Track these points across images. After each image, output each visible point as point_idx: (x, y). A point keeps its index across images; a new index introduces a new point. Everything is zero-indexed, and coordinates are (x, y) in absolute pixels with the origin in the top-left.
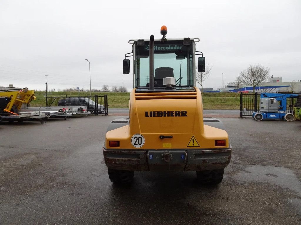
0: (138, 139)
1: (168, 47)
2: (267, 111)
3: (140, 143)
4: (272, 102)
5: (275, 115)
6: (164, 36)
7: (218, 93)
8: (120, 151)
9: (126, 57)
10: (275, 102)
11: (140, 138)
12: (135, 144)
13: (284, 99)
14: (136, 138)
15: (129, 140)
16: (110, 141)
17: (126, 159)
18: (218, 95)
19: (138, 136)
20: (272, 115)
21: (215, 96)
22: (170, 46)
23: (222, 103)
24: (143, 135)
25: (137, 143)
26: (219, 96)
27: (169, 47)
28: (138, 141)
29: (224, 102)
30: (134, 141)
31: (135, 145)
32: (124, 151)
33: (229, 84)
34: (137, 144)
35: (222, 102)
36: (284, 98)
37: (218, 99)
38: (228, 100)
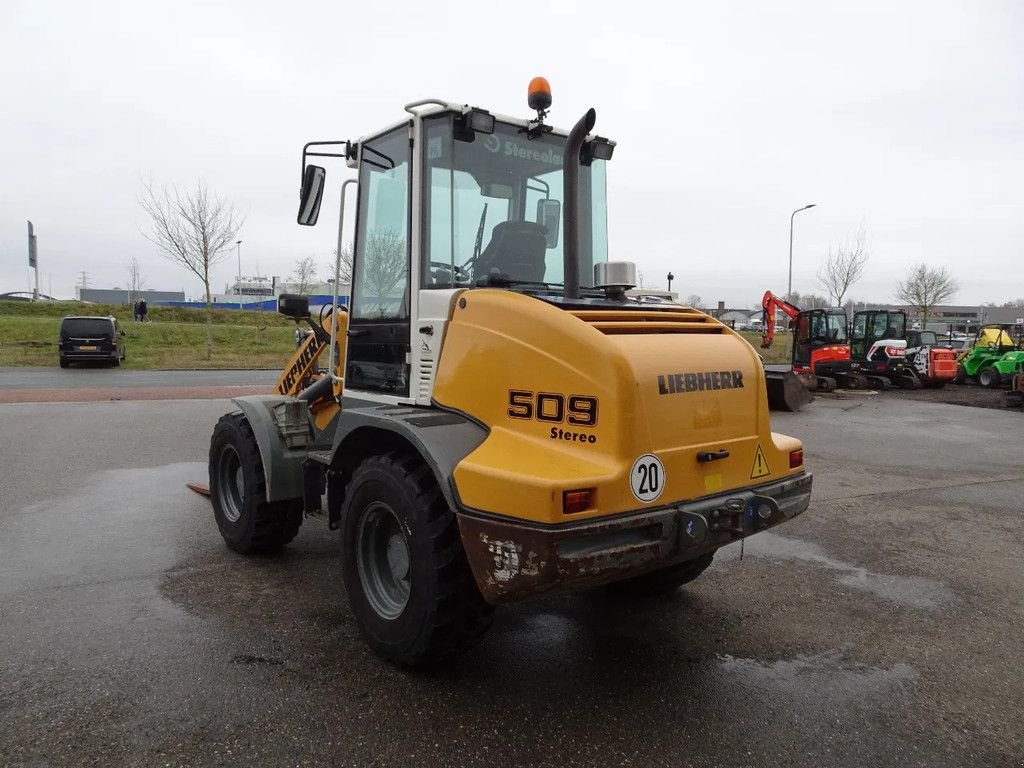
0: (648, 471)
1: (545, 154)
3: (654, 486)
6: (542, 115)
7: (230, 310)
8: (608, 523)
9: (307, 157)
11: (653, 469)
12: (642, 491)
14: (642, 470)
15: (625, 478)
16: (565, 493)
17: (624, 548)
18: (233, 317)
19: (647, 461)
21: (223, 322)
22: (551, 152)
23: (256, 348)
24: (660, 457)
25: (646, 486)
26: (235, 323)
27: (548, 153)
28: (648, 477)
29: (261, 344)
30: (637, 479)
31: (642, 496)
32: (619, 521)
33: (242, 282)
34: (646, 491)
35: (254, 343)
37: (236, 331)
38: (274, 338)
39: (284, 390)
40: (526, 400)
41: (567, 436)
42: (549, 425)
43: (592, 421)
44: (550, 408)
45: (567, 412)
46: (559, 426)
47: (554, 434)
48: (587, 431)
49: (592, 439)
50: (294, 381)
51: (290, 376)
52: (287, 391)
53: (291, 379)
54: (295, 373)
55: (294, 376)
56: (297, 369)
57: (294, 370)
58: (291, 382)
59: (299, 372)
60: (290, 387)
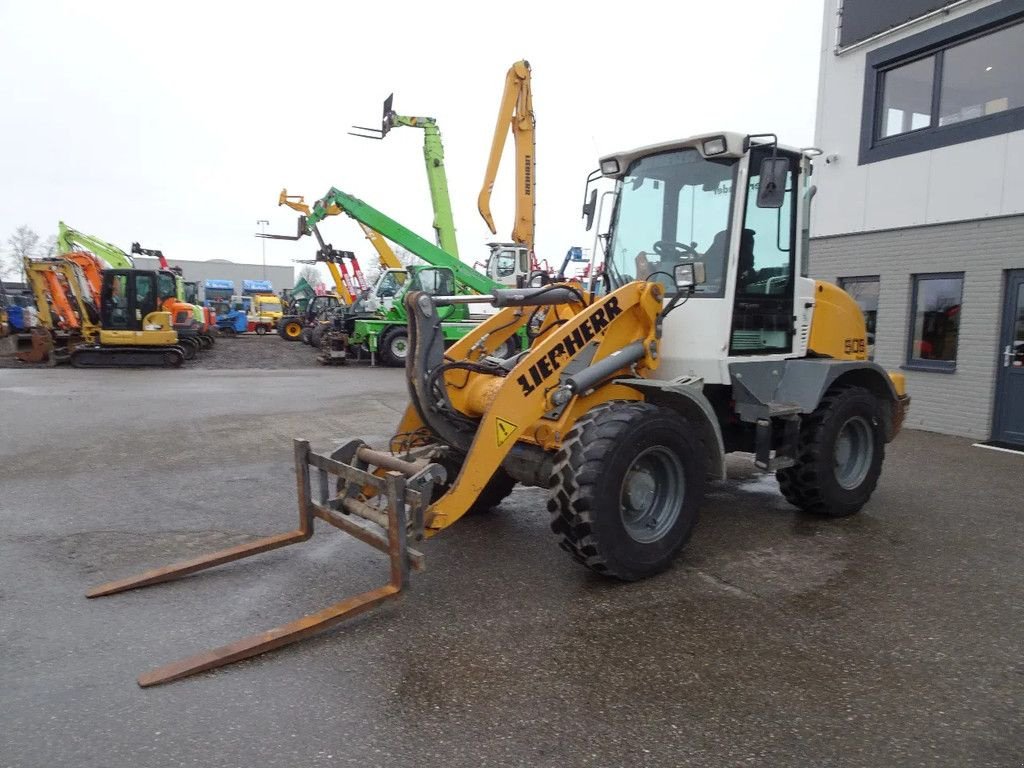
39: (531, 382)
40: (850, 344)
42: (855, 356)
44: (856, 346)
45: (859, 348)
47: (857, 359)
50: (557, 366)
51: (547, 360)
52: (538, 381)
53: (548, 364)
54: (558, 356)
55: (557, 359)
56: (565, 350)
57: (557, 352)
58: (550, 367)
59: (567, 354)
60: (547, 374)
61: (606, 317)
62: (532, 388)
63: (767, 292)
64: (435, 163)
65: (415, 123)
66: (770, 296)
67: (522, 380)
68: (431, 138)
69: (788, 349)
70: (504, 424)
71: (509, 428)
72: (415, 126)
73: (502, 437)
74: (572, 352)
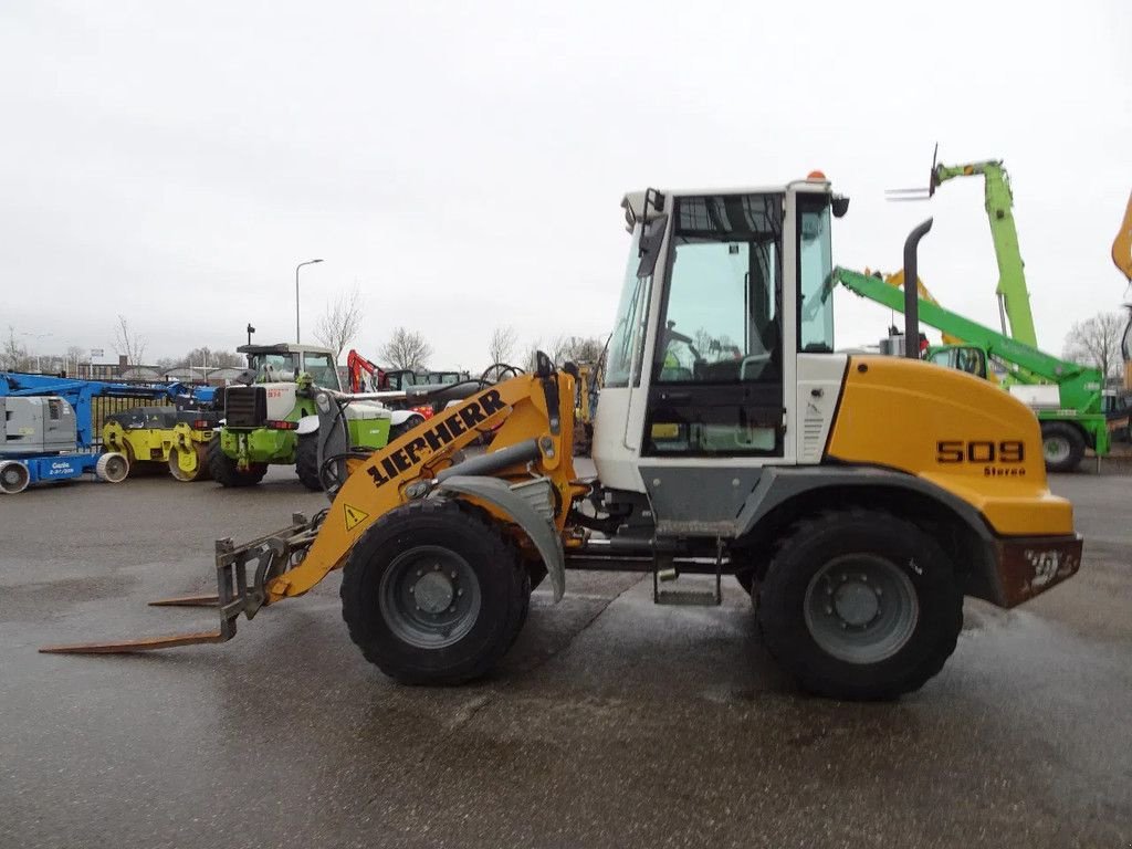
2: (40, 450)
4: (54, 411)
5: (67, 465)
10: (66, 410)
13: (83, 401)
20: (59, 466)
36: (82, 396)
39: (384, 473)
40: (957, 448)
41: (1000, 473)
42: (981, 467)
43: (1021, 458)
44: (981, 452)
45: (998, 454)
46: (991, 466)
47: (987, 472)
48: (1018, 466)
49: (1022, 472)
50: (417, 460)
51: (404, 453)
52: (393, 473)
53: (405, 457)
54: (418, 449)
55: (417, 453)
56: (427, 444)
57: (416, 446)
58: (408, 461)
59: (430, 448)
60: (403, 467)
61: (482, 411)
62: (386, 480)
63: (742, 376)
64: (999, 216)
65: (970, 170)
66: (747, 381)
67: (373, 471)
68: (994, 186)
69: (778, 451)
70: (353, 511)
71: (360, 516)
72: (971, 173)
73: (351, 522)
74: (435, 446)
